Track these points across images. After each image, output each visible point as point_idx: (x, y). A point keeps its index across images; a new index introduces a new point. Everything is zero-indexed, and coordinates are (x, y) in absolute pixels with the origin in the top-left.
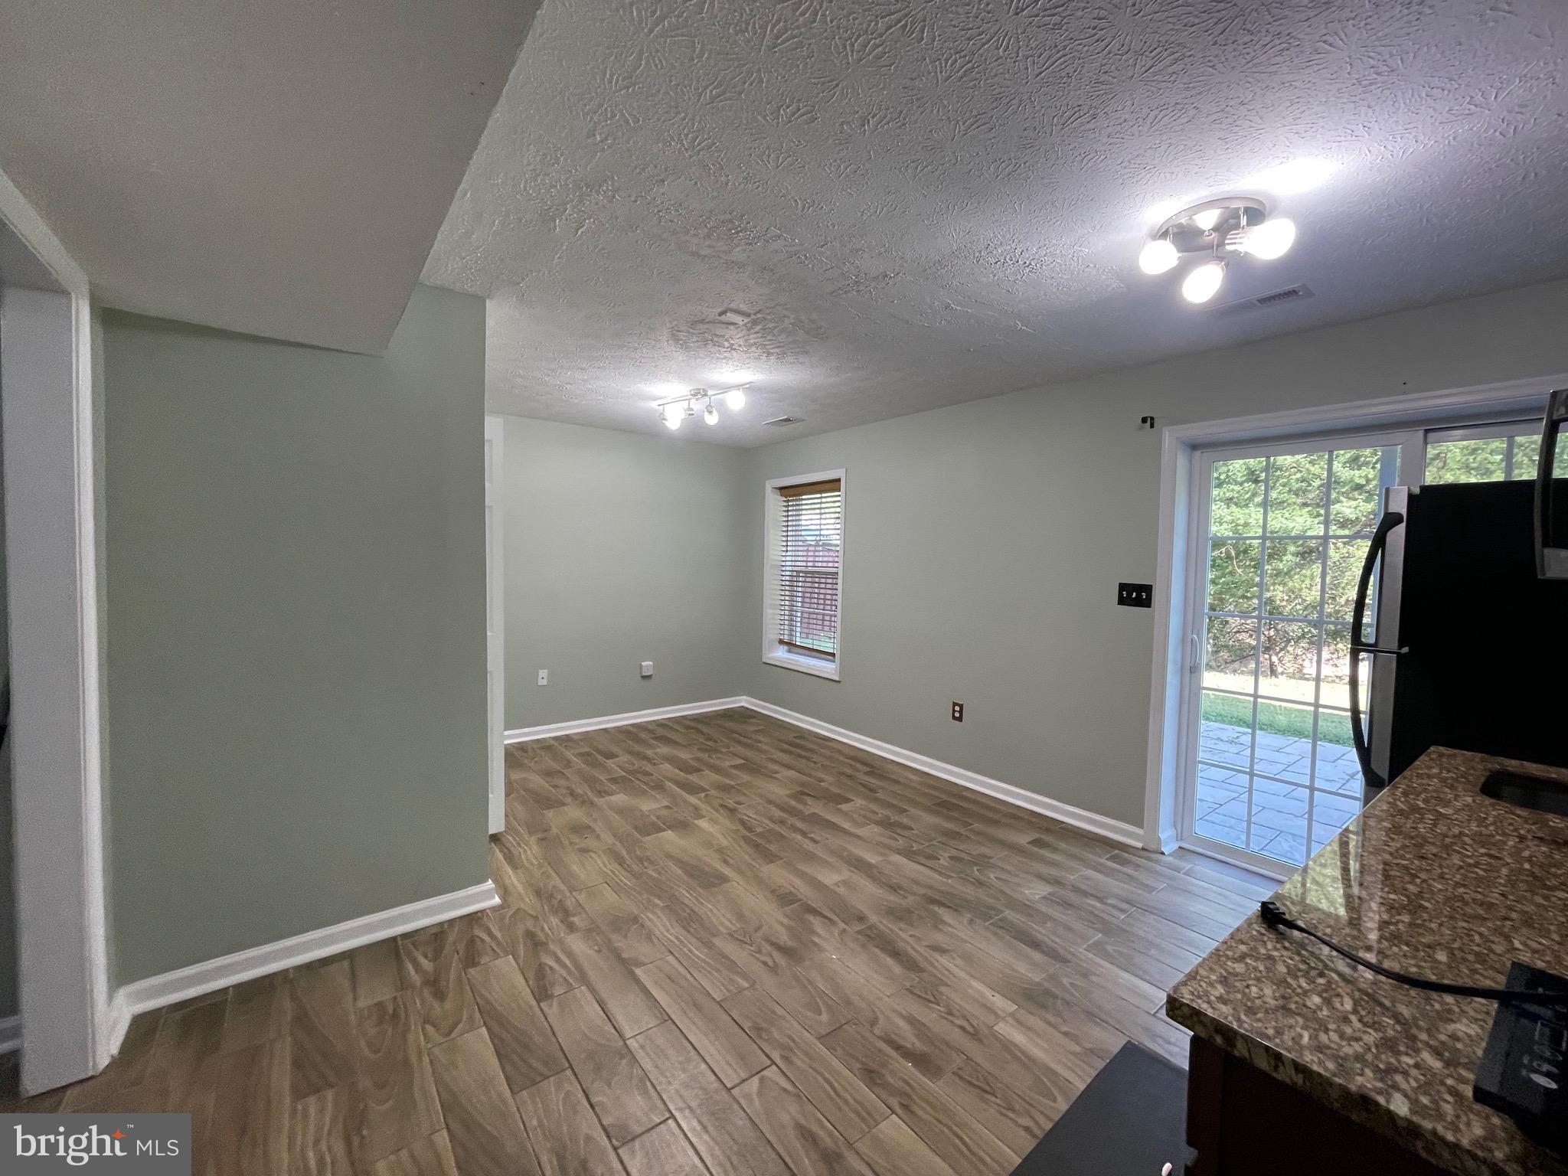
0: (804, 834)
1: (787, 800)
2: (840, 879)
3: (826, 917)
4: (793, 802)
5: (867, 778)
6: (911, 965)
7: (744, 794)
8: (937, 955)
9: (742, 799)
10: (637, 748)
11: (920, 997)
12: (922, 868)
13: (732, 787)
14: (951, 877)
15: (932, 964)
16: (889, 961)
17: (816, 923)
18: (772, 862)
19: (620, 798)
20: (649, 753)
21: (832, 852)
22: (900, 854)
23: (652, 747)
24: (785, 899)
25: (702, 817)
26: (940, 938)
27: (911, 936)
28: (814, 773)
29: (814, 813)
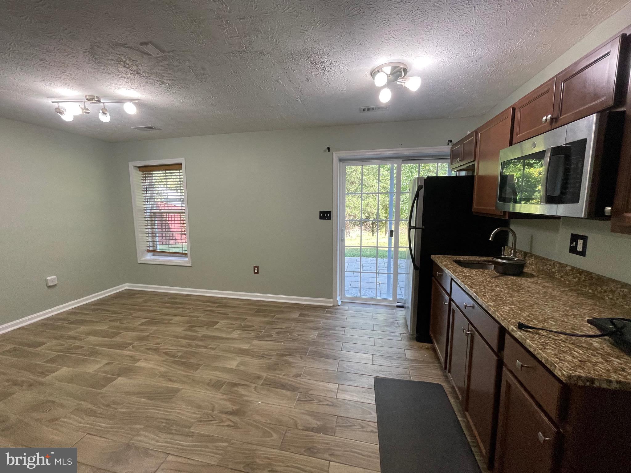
0: (205, 347)
1: (186, 332)
2: (238, 363)
3: (243, 385)
4: (189, 333)
5: (219, 309)
6: (292, 389)
7: (158, 338)
8: (298, 379)
9: (159, 341)
10: (59, 333)
11: (305, 401)
12: (269, 343)
13: (148, 336)
14: (282, 341)
15: (300, 384)
16: (284, 391)
17: (240, 390)
18: (198, 368)
19: (64, 371)
20: (72, 333)
21: (225, 351)
22: (256, 340)
23: (71, 329)
24: (217, 385)
25: (138, 360)
26: (295, 371)
27: (284, 375)
28: (191, 314)
29: (204, 335)
